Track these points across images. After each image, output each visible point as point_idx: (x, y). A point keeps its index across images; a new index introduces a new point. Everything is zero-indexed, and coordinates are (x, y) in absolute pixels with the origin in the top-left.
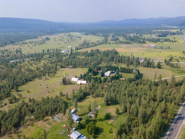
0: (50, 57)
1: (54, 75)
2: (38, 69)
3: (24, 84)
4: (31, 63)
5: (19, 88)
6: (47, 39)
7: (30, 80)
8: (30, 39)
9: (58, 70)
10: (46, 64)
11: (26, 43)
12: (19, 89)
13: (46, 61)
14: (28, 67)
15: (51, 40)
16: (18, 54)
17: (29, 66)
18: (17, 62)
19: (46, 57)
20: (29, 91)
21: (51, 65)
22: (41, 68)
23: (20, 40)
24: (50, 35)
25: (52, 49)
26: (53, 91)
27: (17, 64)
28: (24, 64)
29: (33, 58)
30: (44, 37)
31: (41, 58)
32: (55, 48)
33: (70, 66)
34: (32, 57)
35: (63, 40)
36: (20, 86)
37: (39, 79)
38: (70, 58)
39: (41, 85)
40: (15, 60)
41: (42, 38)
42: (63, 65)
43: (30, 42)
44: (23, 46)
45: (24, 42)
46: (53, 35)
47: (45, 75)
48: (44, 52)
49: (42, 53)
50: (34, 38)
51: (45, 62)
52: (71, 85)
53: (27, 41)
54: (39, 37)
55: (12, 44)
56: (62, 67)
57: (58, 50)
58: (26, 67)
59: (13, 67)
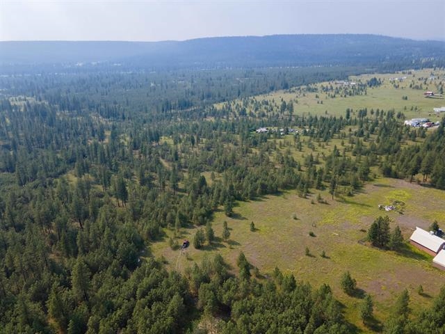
0: (362, 132)
1: (350, 195)
2: (311, 162)
3: (256, 200)
4: (302, 140)
5: (237, 205)
6: (374, 83)
7: (276, 192)
8: (328, 81)
9: (372, 180)
10: (341, 153)
11: (315, 90)
12: (236, 210)
13: (343, 144)
14: (289, 152)
15: (382, 86)
16: (285, 113)
17: (293, 150)
18: (271, 133)
19: (350, 130)
20: (255, 227)
21: (353, 158)
22: (320, 160)
23: (304, 81)
24: (387, 73)
25: (375, 111)
26: (324, 256)
27: (270, 138)
28: (282, 140)
29: (312, 127)
30: (365, 78)
31: (334, 132)
32: (386, 110)
33: (420, 177)
34: (311, 125)
35: (424, 87)
36: (244, 200)
37: (300, 196)
38: (429, 147)
39: (295, 219)
40: (269, 128)
41: (360, 80)
42: (394, 168)
43: (323, 88)
44: (304, 95)
45: (312, 86)
46: (394, 73)
47: (323, 188)
48: (348, 116)
49: (341, 118)
50: (340, 80)
51: (339, 147)
52: (401, 259)
53: (319, 85)
54: (352, 77)
55: (285, 90)
56: (388, 173)
57: (395, 116)
58: (284, 151)
59: (255, 144)
